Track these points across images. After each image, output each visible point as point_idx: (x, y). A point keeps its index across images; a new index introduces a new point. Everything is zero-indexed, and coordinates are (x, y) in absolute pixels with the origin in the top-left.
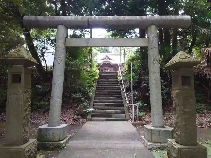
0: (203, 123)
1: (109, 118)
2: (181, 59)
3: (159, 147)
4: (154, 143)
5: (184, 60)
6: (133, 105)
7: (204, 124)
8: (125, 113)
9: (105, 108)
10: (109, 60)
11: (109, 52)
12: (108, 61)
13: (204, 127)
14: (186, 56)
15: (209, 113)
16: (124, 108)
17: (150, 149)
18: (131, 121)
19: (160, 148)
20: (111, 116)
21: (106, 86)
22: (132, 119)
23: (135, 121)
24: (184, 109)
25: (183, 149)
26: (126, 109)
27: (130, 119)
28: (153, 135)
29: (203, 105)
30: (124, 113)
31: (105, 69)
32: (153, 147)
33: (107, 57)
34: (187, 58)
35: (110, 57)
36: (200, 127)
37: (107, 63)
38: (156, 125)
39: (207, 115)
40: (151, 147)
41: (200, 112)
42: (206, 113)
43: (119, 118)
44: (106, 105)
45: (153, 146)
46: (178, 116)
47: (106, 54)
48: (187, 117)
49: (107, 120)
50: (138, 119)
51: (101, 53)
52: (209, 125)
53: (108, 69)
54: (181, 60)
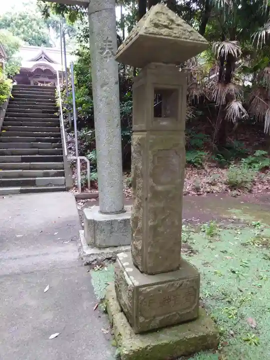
0: (200, 185)
1: (28, 186)
2: (156, 25)
3: (110, 256)
4: (100, 248)
5: (164, 31)
6: (79, 158)
7: (202, 187)
8: (64, 176)
9: (21, 165)
10: (47, 63)
11: (51, 46)
12: (46, 66)
13: (201, 193)
14: (172, 21)
15: (210, 167)
16: (63, 165)
17: (88, 264)
18: (74, 191)
19: (112, 258)
20: (33, 183)
21: (27, 116)
22: (76, 187)
23: (83, 190)
24: (154, 185)
25: (144, 289)
26: (67, 166)
27: (75, 186)
28: (98, 232)
29: (204, 154)
30: (63, 174)
31: (42, 82)
32: (96, 260)
33: (43, 56)
34: (174, 26)
35: (51, 55)
36: (196, 193)
37: (43, 68)
38: (107, 209)
39: (208, 170)
40: (91, 259)
41: (199, 166)
42: (206, 167)
43: (51, 186)
44: (23, 160)
45: (95, 258)
46: (140, 204)
47: (43, 48)
48: (162, 205)
49: (22, 192)
50: (89, 185)
51: (32, 46)
52: (209, 190)
53: (47, 83)
54: (156, 30)
